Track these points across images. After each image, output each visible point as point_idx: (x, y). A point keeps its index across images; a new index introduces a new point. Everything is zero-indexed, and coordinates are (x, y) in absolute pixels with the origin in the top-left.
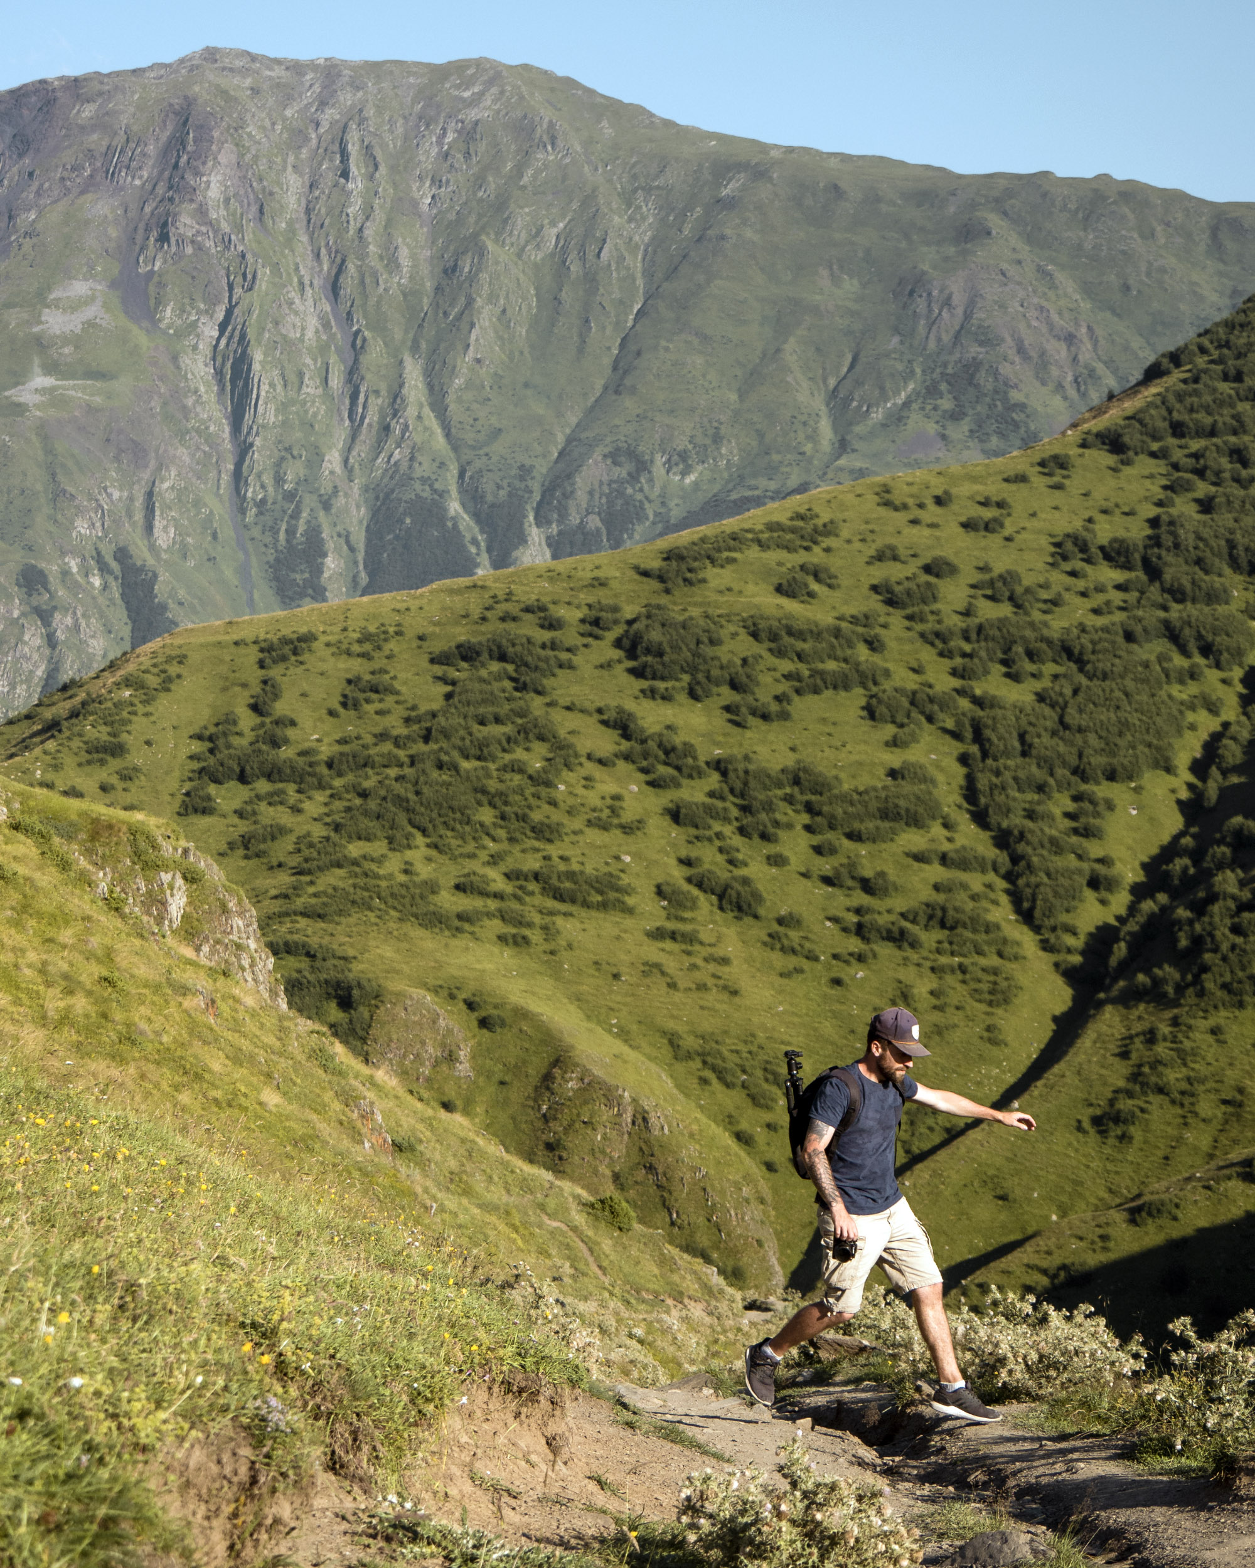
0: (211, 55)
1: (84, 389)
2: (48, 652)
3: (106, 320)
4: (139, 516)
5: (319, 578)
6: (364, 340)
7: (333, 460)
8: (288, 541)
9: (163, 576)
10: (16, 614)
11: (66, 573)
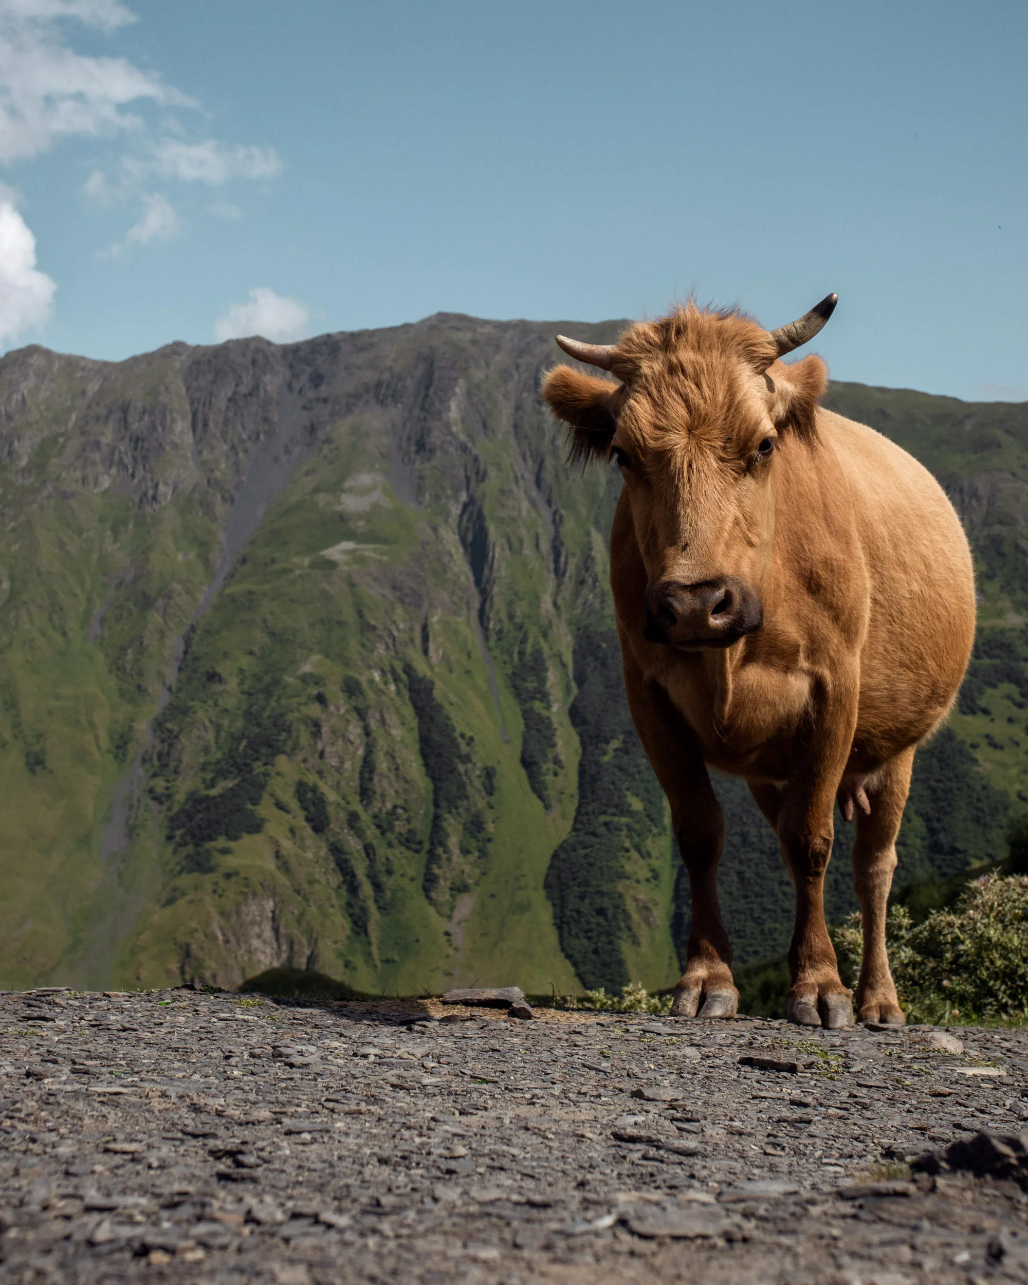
0: (443, 317)
1: (375, 551)
2: (365, 739)
3: (386, 503)
4: (418, 641)
5: (544, 686)
6: (561, 517)
7: (547, 604)
8: (520, 660)
9: (438, 685)
10: (342, 711)
11: (371, 682)
